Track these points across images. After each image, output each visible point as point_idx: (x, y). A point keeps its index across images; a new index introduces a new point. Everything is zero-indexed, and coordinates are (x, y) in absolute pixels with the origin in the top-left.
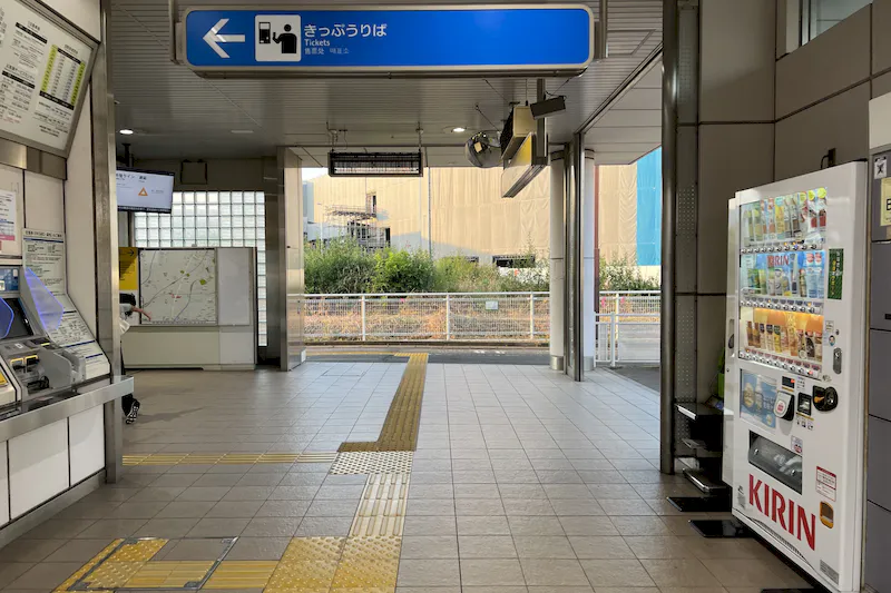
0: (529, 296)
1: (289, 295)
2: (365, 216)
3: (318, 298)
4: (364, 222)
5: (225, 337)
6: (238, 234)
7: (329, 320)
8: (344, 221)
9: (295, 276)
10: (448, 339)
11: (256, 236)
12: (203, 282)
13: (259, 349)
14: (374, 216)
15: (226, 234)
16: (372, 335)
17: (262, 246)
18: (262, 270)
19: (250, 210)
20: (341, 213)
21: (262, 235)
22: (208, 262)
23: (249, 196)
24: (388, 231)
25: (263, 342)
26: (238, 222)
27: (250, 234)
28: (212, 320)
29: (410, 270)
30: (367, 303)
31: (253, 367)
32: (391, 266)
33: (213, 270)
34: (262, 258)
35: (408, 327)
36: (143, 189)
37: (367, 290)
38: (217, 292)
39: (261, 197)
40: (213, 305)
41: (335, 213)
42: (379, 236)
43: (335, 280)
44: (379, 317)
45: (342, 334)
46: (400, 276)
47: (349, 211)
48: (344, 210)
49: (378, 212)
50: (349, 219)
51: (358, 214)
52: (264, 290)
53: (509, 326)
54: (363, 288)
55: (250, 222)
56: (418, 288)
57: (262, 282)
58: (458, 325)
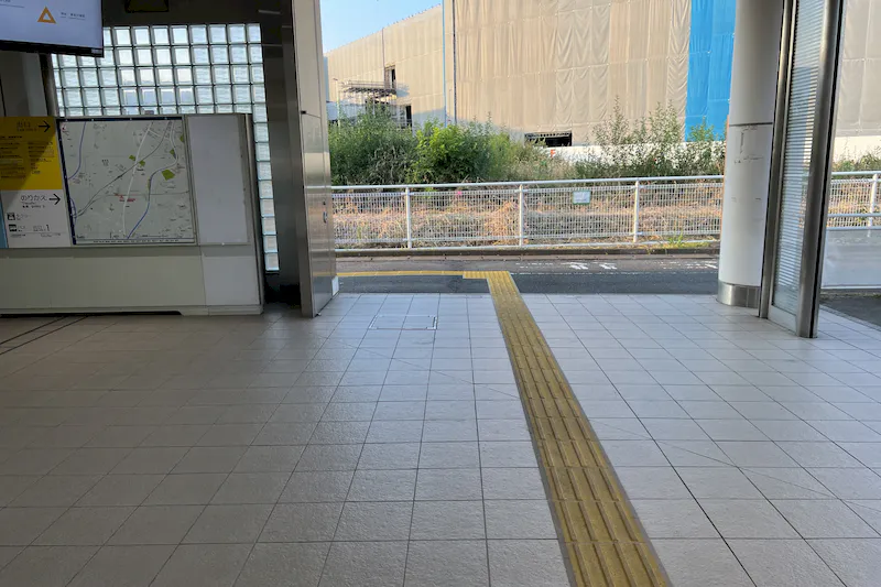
0: (633, 183)
1: (307, 187)
2: (383, 93)
3: (345, 191)
4: (382, 100)
5: (210, 263)
6: (224, 96)
7: (362, 219)
8: (361, 98)
9: (316, 161)
10: (521, 245)
11: (251, 96)
12: (168, 175)
13: (266, 277)
14: (395, 93)
15: (205, 96)
16: (421, 240)
17: (261, 114)
18: (263, 152)
19: (239, 55)
20: (358, 90)
21: (260, 94)
22: (174, 141)
23: (237, 33)
24: (409, 109)
25: (272, 265)
26: (222, 76)
27: (242, 95)
28: (188, 236)
29: (463, 151)
30: (412, 198)
31: (257, 310)
32: (437, 146)
33: (180, 152)
34: (262, 133)
35: (465, 228)
36: (46, 11)
37: (408, 178)
38: (191, 191)
39: (255, 32)
40: (187, 214)
41: (352, 90)
42: (399, 114)
43: (364, 166)
44: (427, 215)
45: (380, 239)
46: (449, 158)
47: (366, 87)
48: (362, 86)
49: (398, 87)
50: (366, 95)
51: (376, 90)
52: (270, 185)
53: (599, 225)
54: (400, 176)
55: (241, 75)
56: (472, 174)
57: (265, 172)
58: (533, 225)
